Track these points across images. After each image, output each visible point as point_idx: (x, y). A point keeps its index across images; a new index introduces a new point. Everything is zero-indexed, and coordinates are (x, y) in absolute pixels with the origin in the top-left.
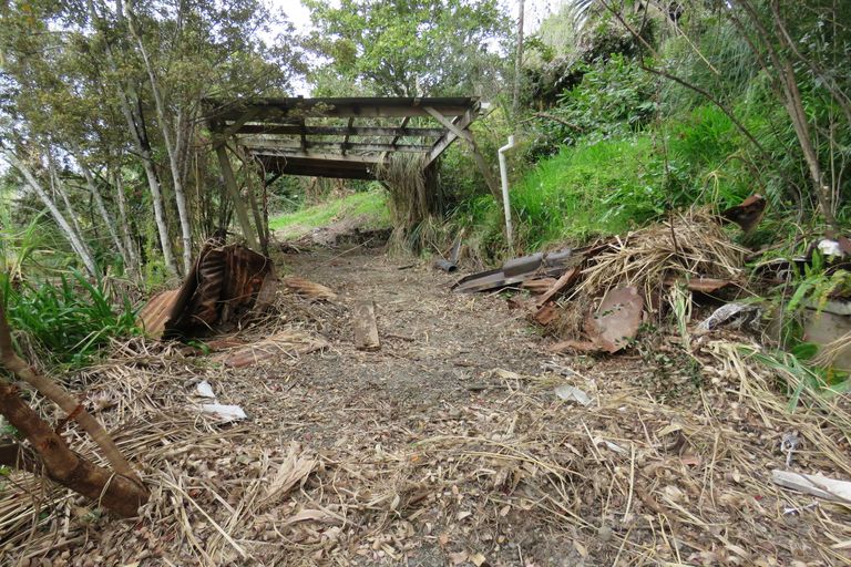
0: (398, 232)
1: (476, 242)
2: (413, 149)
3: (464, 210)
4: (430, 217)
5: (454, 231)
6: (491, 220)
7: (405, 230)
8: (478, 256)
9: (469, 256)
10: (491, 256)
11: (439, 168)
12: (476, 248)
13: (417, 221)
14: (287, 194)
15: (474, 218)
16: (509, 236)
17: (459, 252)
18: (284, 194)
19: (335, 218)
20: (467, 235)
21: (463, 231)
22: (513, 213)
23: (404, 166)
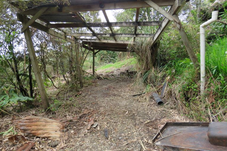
0: (139, 74)
1: (177, 88)
2: (145, 36)
3: (170, 66)
4: (153, 68)
5: (164, 76)
6: (187, 74)
7: (141, 74)
8: (178, 98)
9: (171, 95)
10: (187, 99)
11: (159, 46)
12: (177, 92)
13: (147, 69)
14: (114, 57)
15: (176, 71)
16: (202, 88)
17: (166, 90)
18: (113, 57)
19: (124, 65)
20: (172, 81)
21: (169, 78)
22: (207, 71)
23: (142, 45)
